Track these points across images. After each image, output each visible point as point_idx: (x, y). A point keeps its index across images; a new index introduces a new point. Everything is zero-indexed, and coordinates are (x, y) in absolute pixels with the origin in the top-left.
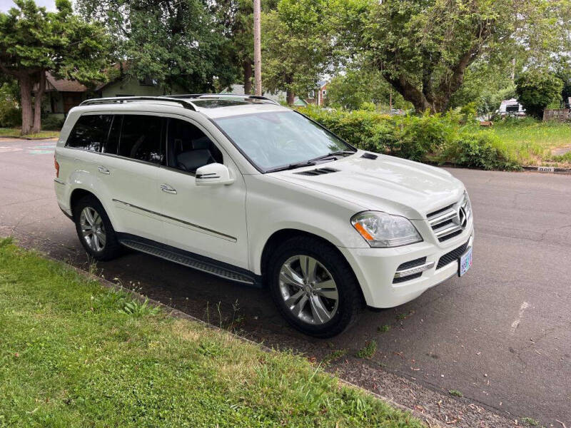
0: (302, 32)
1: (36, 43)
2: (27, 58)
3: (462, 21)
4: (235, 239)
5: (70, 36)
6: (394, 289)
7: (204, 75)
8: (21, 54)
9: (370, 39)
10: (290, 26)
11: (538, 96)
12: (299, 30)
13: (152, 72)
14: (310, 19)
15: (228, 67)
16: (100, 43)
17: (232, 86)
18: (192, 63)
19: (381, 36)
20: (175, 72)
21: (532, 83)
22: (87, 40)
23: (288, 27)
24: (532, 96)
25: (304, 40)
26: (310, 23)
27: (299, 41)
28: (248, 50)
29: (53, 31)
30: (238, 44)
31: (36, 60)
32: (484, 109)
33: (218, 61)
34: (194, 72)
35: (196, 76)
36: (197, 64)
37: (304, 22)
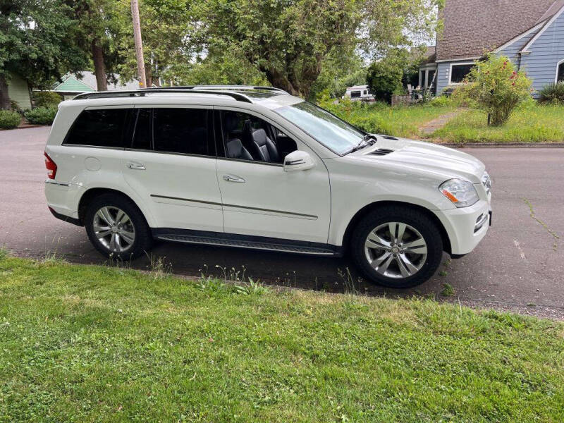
0: (171, 17)
3: (332, 17)
4: (316, 217)
7: (52, 60)
9: (244, 29)
10: (158, 10)
11: (386, 84)
12: (168, 16)
14: (178, 4)
15: (77, 52)
17: (83, 73)
19: (254, 27)
20: (15, 57)
21: (384, 73)
23: (156, 13)
24: (380, 83)
25: (175, 27)
26: (179, 9)
27: (171, 27)
28: (99, 33)
30: (85, 26)
32: (331, 95)
33: (64, 44)
34: (39, 58)
35: (41, 61)
36: (41, 48)
37: (172, 8)
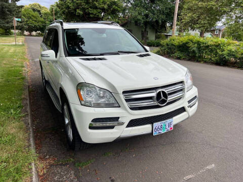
1: (96, 8)
2: (92, 14)
5: (108, 5)
6: (89, 133)
8: (91, 12)
13: (138, 19)
16: (119, 8)
18: (156, 16)
22: (114, 6)
29: (102, 3)
31: (95, 15)
36: (158, 16)
